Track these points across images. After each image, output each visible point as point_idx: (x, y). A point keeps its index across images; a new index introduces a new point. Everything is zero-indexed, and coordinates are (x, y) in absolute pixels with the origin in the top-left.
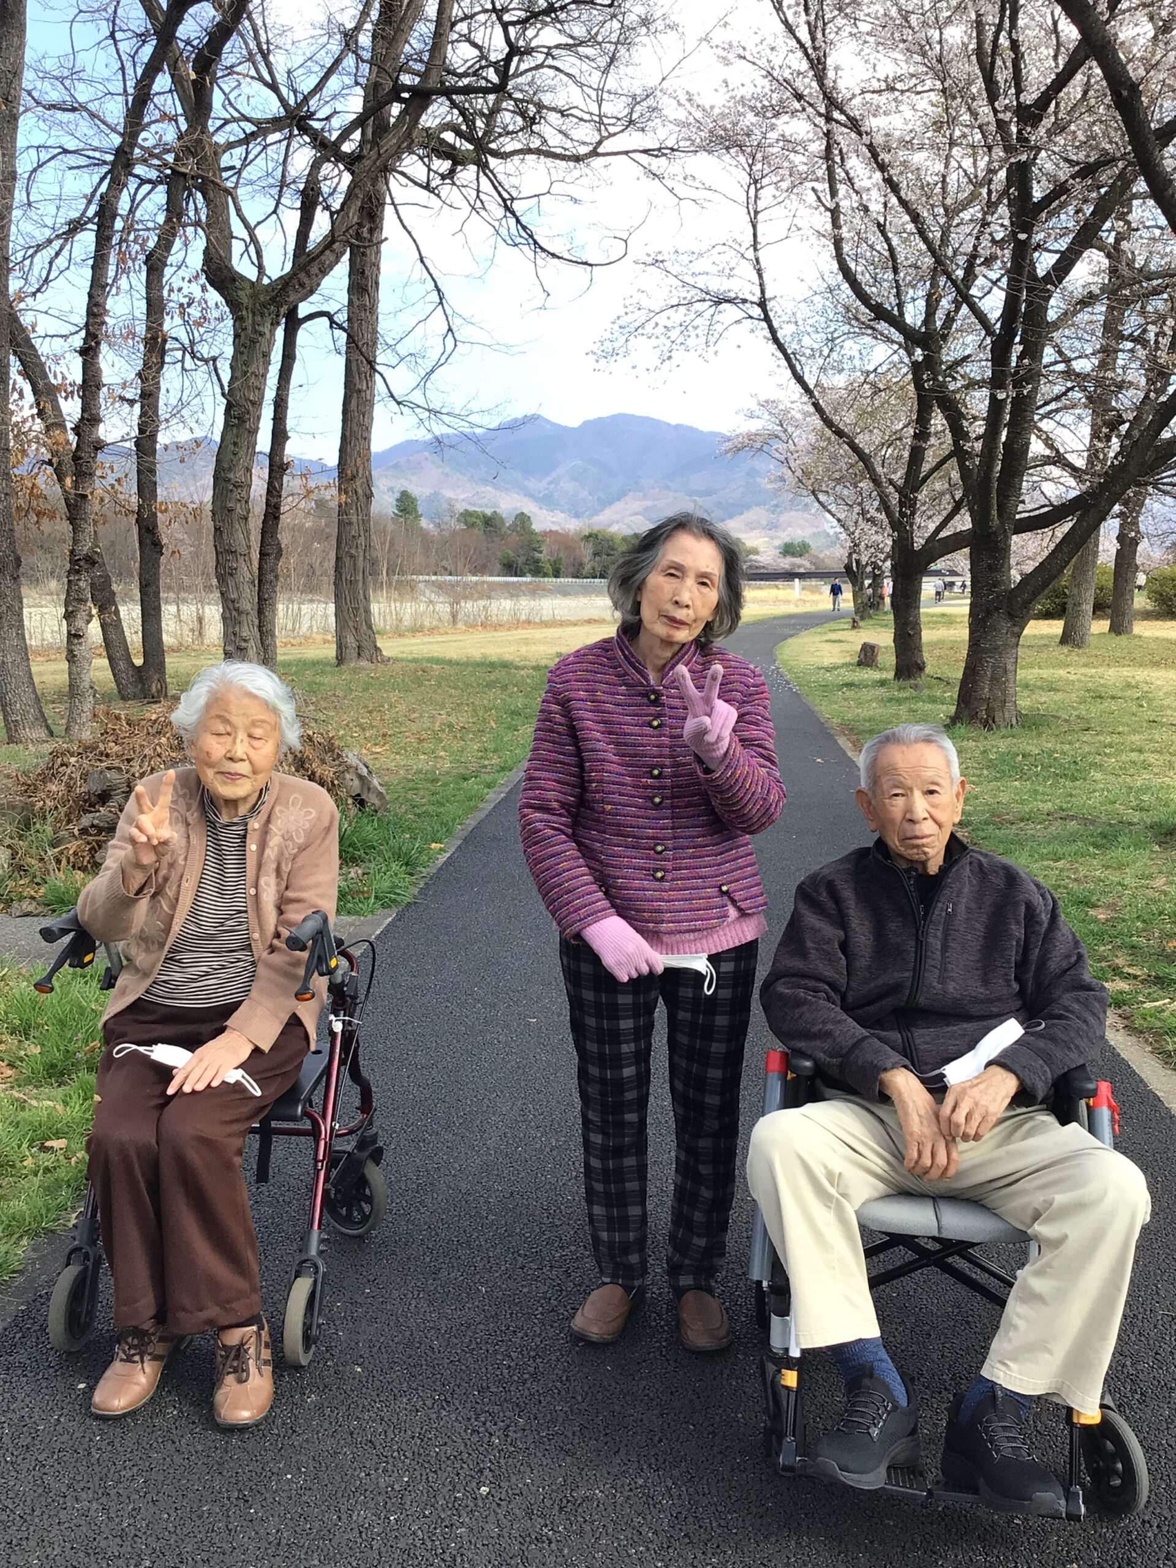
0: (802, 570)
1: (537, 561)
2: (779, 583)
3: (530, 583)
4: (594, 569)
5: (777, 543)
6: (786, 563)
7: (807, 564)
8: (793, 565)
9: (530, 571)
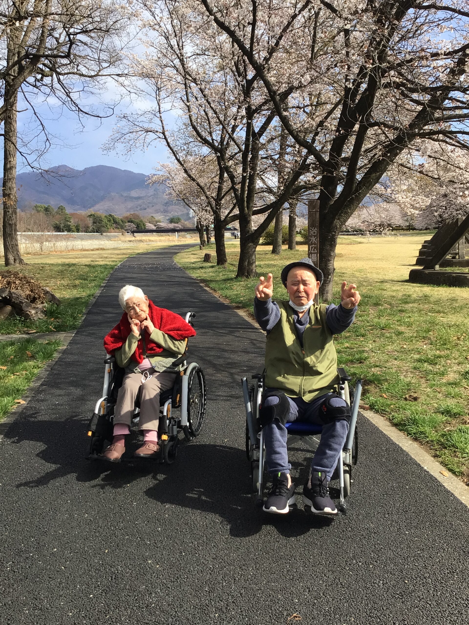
0: (178, 229)
1: (69, 226)
2: (170, 234)
3: (67, 235)
4: (93, 229)
5: (168, 218)
6: (172, 226)
7: (180, 227)
8: (175, 226)
9: (66, 230)
